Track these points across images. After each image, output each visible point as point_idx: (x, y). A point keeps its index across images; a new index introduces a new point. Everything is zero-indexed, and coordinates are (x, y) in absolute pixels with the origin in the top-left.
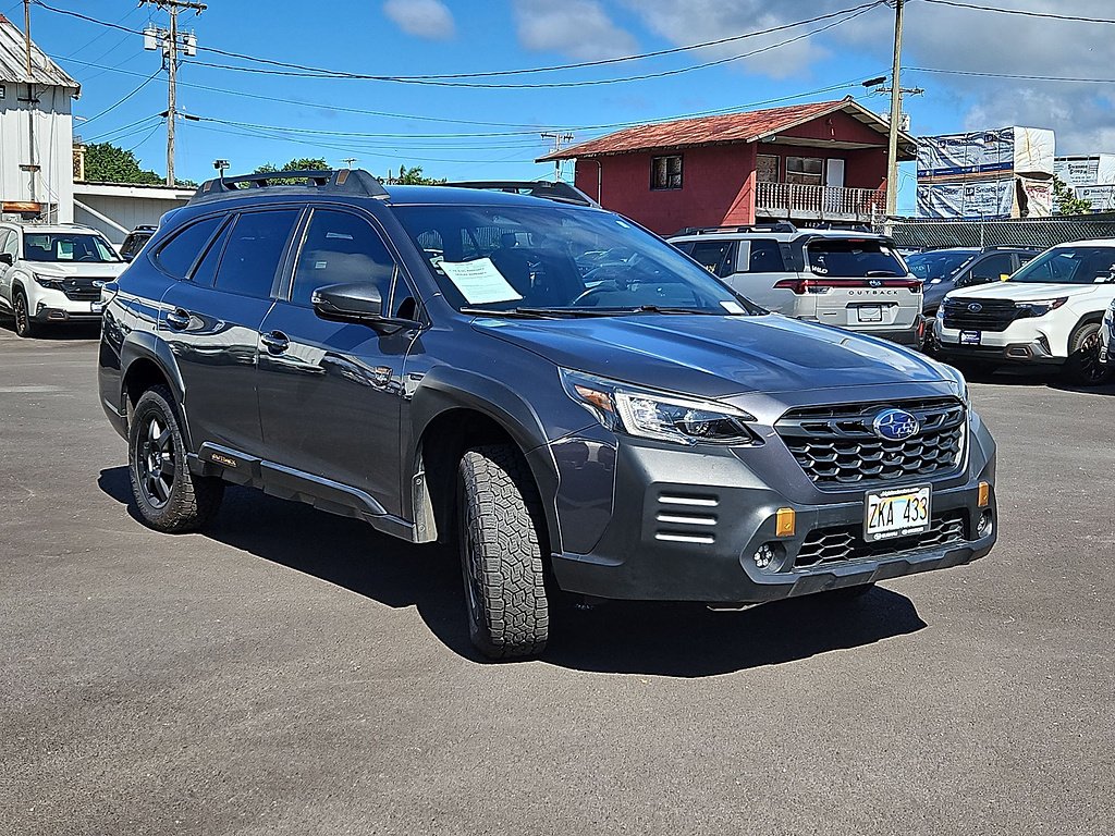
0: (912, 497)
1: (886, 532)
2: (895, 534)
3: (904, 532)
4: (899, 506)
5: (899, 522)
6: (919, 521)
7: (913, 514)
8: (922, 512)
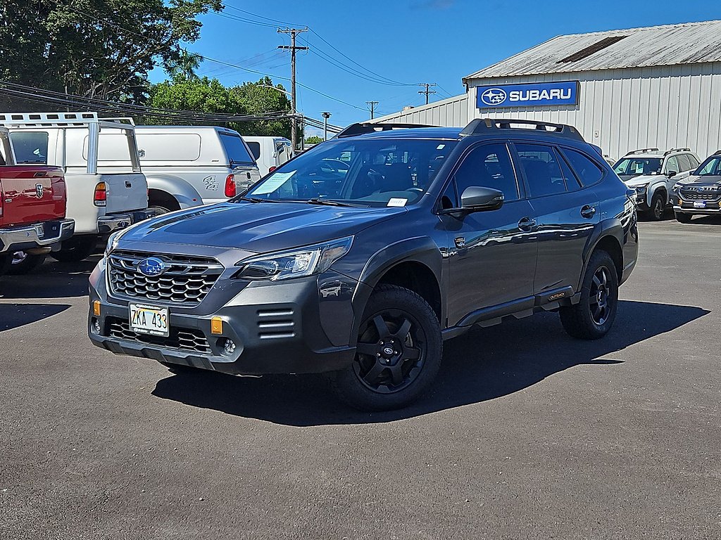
0: (157, 312)
1: (141, 329)
2: (146, 331)
3: (151, 332)
4: (149, 316)
5: (149, 326)
6: (162, 329)
7: (158, 323)
8: (164, 324)
